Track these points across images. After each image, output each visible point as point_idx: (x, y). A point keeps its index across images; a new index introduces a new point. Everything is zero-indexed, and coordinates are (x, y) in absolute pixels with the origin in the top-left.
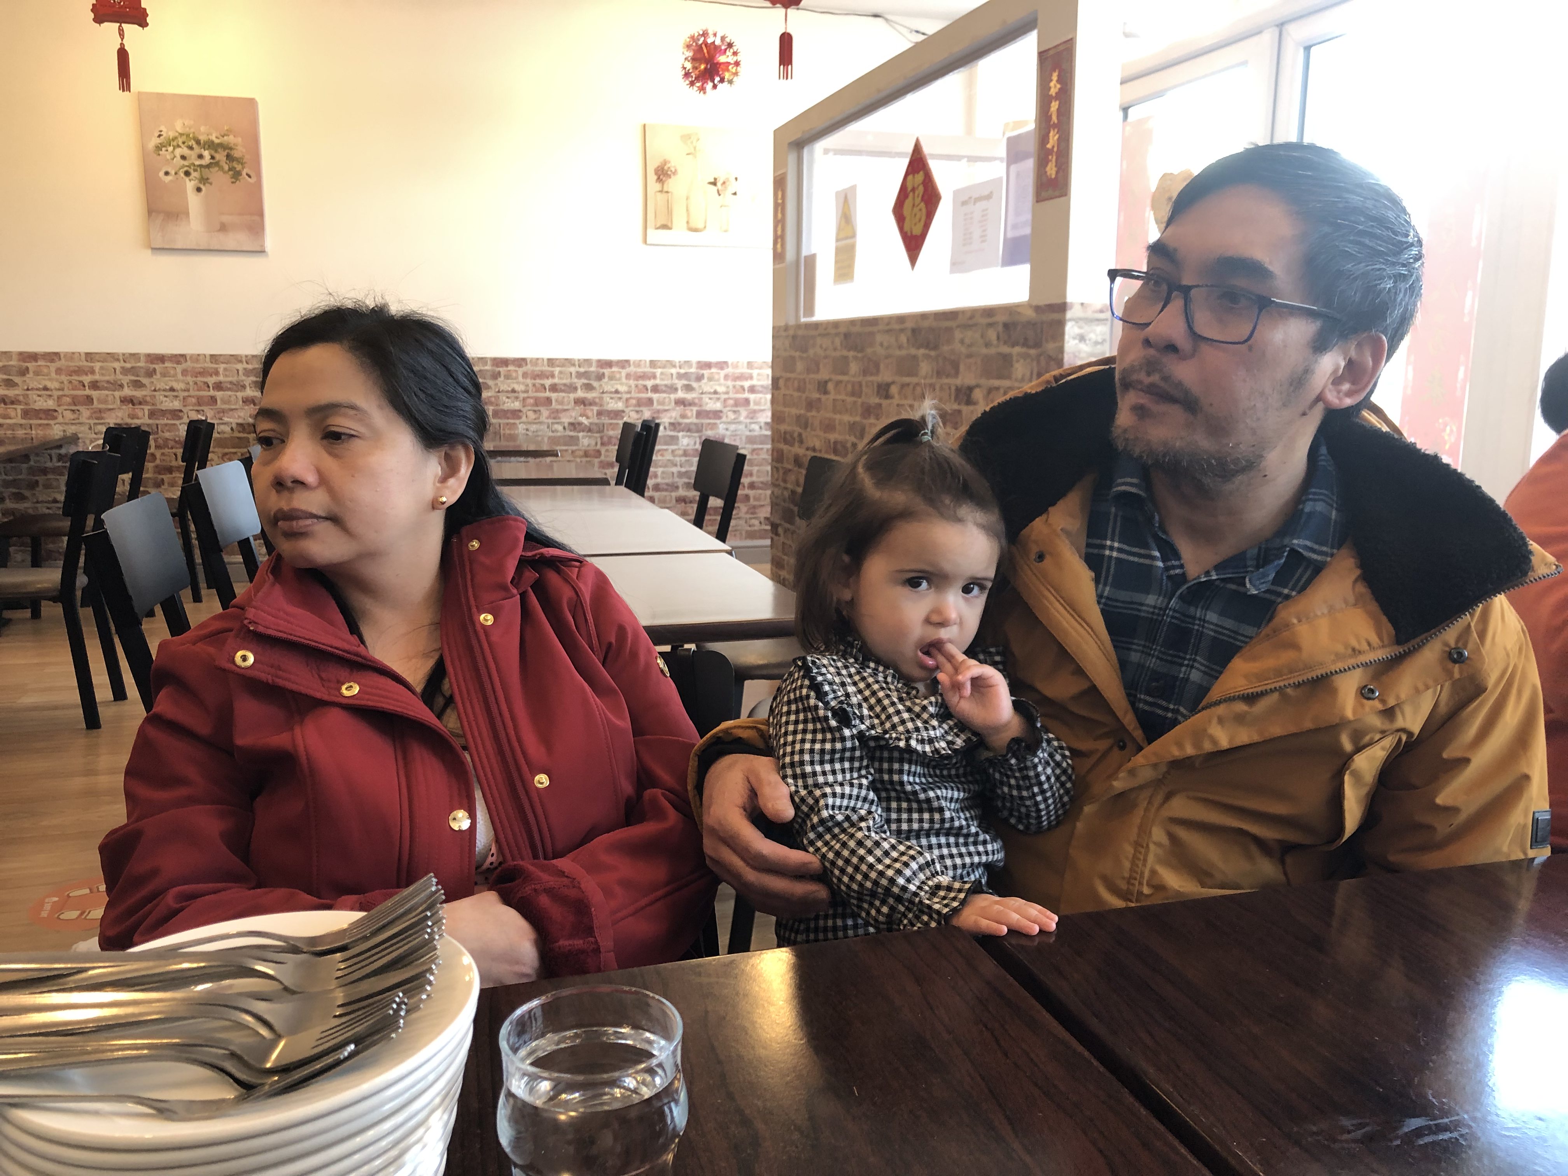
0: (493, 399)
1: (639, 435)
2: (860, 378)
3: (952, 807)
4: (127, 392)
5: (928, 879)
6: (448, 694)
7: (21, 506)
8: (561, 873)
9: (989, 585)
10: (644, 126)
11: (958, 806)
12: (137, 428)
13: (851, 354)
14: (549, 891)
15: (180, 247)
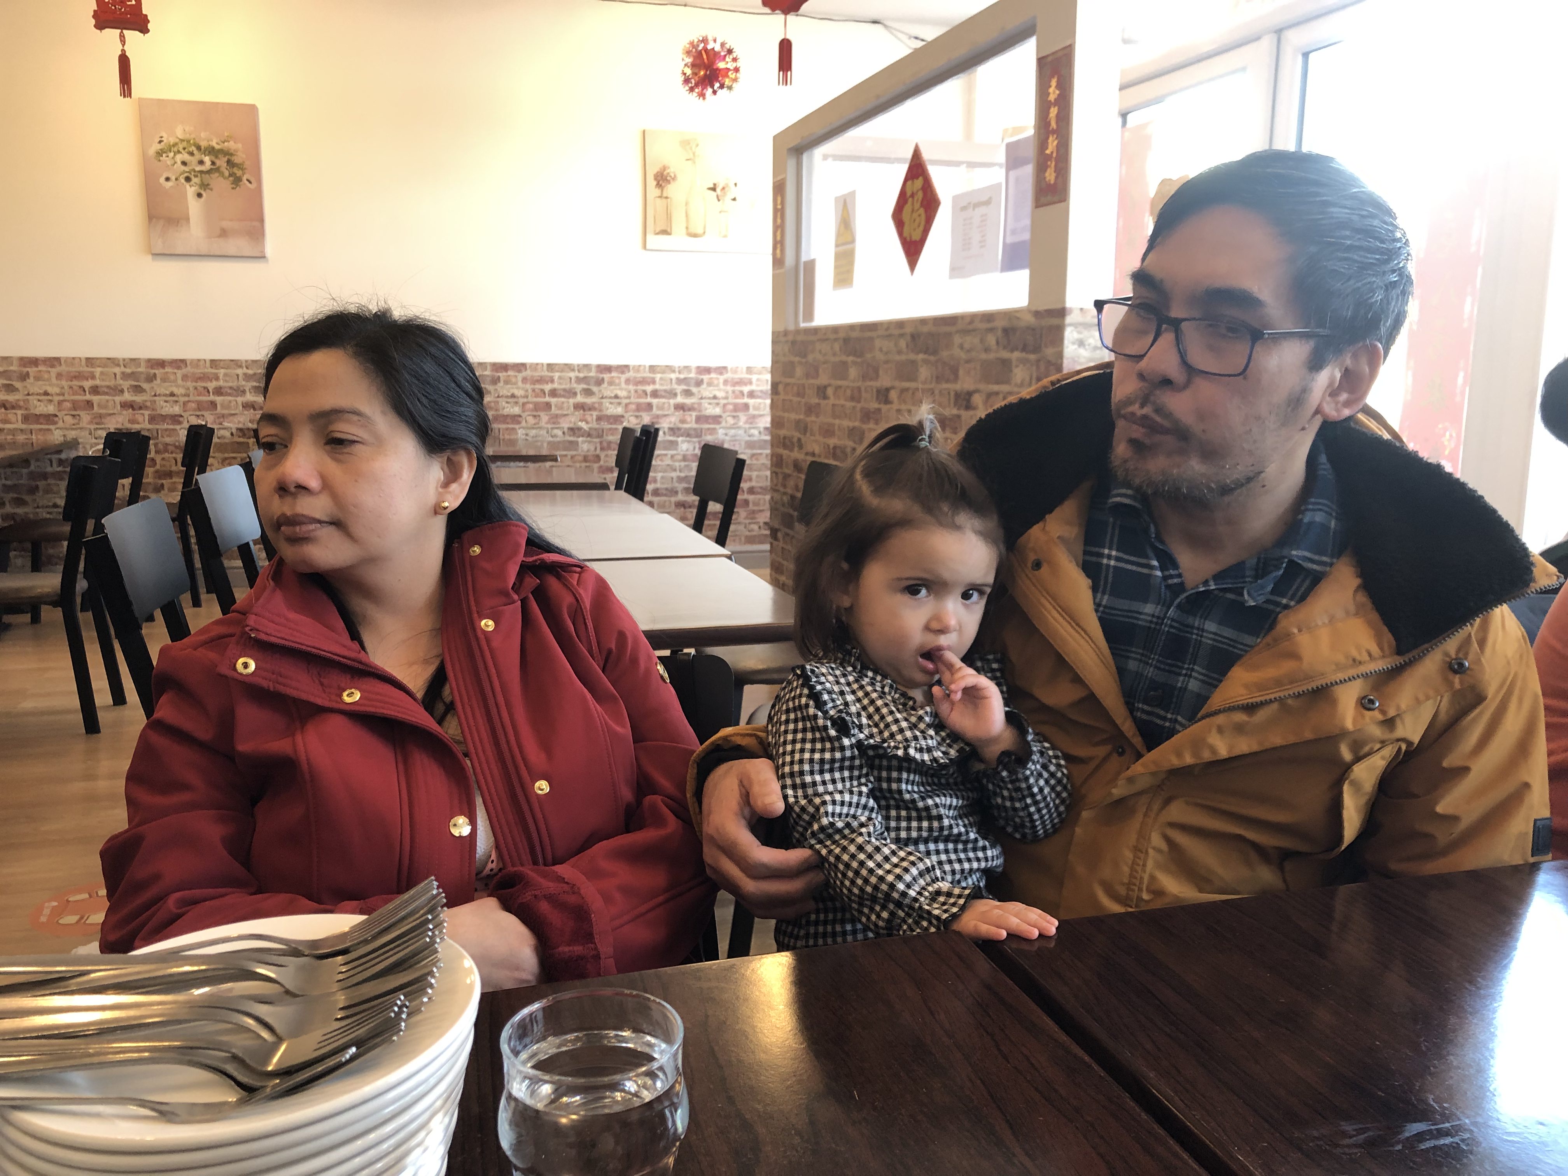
0: (493, 404)
1: (638, 440)
2: (859, 384)
3: (951, 815)
4: (128, 397)
5: (927, 884)
6: (448, 700)
7: (20, 511)
8: (561, 880)
9: (988, 590)
10: (644, 131)
11: (956, 813)
12: (138, 433)
13: (850, 359)
14: (550, 898)
15: (179, 253)
